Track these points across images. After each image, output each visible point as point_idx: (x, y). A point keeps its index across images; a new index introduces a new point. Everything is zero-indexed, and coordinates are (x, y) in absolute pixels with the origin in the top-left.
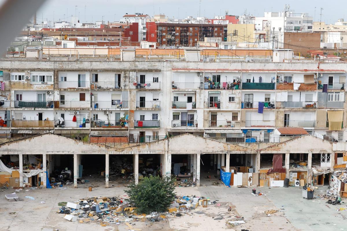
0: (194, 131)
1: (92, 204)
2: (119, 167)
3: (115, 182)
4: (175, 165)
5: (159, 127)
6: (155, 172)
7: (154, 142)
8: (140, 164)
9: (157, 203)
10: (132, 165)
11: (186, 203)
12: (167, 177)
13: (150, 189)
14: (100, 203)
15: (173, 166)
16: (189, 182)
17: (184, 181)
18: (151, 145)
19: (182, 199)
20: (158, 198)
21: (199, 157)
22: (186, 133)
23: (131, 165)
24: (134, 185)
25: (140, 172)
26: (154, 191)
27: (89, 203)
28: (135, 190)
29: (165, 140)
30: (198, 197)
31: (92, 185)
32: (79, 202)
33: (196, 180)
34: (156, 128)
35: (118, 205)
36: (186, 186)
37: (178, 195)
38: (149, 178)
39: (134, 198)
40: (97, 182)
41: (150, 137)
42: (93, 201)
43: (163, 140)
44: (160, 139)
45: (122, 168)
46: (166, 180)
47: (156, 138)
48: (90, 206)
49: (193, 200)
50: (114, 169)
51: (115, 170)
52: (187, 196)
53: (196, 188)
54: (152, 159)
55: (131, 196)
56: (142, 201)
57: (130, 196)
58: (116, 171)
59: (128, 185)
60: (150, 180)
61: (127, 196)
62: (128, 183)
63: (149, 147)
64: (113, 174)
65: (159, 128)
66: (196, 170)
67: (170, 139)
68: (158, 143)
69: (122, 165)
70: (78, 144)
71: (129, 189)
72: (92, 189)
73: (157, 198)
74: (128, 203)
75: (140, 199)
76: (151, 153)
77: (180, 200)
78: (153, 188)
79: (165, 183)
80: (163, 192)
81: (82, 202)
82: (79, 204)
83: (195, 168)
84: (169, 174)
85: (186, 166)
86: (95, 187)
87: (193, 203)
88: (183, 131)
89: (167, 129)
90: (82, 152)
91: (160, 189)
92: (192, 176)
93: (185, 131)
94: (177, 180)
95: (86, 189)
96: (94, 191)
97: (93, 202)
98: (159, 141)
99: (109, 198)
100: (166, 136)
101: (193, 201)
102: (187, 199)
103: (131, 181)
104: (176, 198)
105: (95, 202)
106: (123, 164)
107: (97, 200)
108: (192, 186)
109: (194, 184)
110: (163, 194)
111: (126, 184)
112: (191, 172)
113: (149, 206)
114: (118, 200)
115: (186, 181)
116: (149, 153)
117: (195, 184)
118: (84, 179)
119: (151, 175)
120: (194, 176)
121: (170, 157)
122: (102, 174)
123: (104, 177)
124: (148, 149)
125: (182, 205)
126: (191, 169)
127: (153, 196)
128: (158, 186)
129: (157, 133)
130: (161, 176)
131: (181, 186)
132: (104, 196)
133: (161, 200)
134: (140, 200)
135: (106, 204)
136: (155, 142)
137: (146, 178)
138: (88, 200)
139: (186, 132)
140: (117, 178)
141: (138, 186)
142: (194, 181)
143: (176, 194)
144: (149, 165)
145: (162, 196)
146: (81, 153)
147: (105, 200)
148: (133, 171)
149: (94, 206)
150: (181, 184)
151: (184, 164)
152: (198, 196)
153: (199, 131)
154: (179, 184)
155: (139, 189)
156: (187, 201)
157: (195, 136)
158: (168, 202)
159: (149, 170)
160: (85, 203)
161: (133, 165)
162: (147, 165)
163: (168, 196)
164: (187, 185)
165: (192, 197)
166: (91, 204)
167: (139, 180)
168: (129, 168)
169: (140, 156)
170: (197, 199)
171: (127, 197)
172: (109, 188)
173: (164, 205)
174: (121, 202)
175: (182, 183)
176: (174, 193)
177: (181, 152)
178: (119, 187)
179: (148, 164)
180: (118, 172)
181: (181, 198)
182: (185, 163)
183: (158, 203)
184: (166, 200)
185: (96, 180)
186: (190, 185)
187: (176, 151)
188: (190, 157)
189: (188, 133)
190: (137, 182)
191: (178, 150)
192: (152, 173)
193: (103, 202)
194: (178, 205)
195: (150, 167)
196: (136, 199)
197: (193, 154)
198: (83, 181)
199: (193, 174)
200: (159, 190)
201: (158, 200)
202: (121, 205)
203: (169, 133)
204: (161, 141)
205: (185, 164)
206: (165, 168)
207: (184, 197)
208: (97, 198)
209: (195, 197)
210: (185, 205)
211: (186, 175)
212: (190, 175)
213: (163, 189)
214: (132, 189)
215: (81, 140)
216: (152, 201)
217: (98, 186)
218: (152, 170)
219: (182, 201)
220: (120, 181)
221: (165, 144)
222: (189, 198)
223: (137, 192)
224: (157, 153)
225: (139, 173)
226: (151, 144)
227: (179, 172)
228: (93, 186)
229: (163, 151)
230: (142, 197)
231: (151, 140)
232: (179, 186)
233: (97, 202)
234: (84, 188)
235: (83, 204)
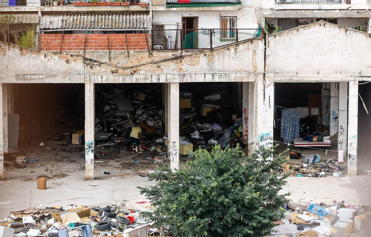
0: (340, 16)
1: (48, 226)
2: (124, 118)
3: (112, 162)
4: (286, 112)
5: (239, 3)
6: (227, 135)
7: (224, 47)
8: (183, 111)
9: (234, 225)
10: (160, 112)
11: (318, 224)
12: (262, 148)
13: (215, 184)
14: (71, 225)
15: (278, 115)
16: (325, 161)
17: (311, 159)
18: (216, 58)
19: (305, 212)
20: (238, 211)
21: (354, 91)
22: (318, 20)
23: (157, 114)
24: (165, 172)
25: (185, 133)
26: (224, 191)
27: (38, 224)
28: (171, 188)
29: (255, 42)
30: (353, 207)
31: (47, 170)
32: (9, 220)
33: (347, 156)
34: (228, 8)
35: (121, 230)
36: (317, 176)
37: (294, 200)
38: (209, 151)
39: (168, 210)
40: (60, 164)
41: (211, 32)
42: (49, 217)
43: (251, 41)
44: (241, 37)
45: (131, 122)
46: (260, 159)
47: (228, 35)
48: (43, 232)
49: (338, 215)
50: (109, 124)
51: (112, 129)
52: (321, 204)
53: (347, 179)
54: (217, 97)
55: (159, 203)
56: (191, 218)
57: (155, 205)
58: (115, 132)
59: (151, 172)
60: (213, 157)
61: (148, 203)
62: (150, 165)
63: (211, 61)
64: (105, 141)
65: (238, 7)
66: (345, 127)
67: (271, 39)
68: (235, 50)
69: (133, 113)
70: (4, 55)
71: (154, 183)
72: (47, 182)
73: (234, 209)
74: (151, 224)
75: (184, 212)
76: (217, 80)
77: (300, 216)
78: (223, 181)
79: (256, 165)
80: (250, 192)
81: (19, 220)
82: (10, 225)
83: (342, 121)
84: (268, 141)
85: (316, 117)
86: (55, 176)
87: (338, 224)
88: (309, 15)
89: (261, 9)
90: (17, 76)
91: (243, 184)
92: (334, 146)
93: (315, 16)
94: (292, 157)
95: (29, 183)
96: (54, 190)
97: (51, 221)
98: (237, 43)
99: (96, 210)
100: (260, 29)
101: (337, 218)
102: (320, 211)
103: (159, 161)
104: (288, 208)
105: (56, 221)
106: (135, 110)
107: (63, 216)
108: (335, 174)
109: (340, 169)
110: (252, 198)
111: (143, 168)
112: (332, 133)
113: (209, 231)
114: (121, 215)
115: (317, 160)
116: (209, 79)
117: (343, 169)
118: (23, 154)
119: (216, 142)
120: (339, 146)
121: (271, 92)
122: (75, 140)
123: (81, 149)
124: (206, 67)
125: (306, 230)
126: (332, 124)
127: (222, 203)
128: (236, 175)
129: (233, 21)
130: (245, 146)
131: (304, 174)
132: (81, 205)
133: (245, 216)
134: (185, 215)
135: (88, 227)
136: (227, 47)
137: (202, 153)
138: (36, 216)
139: (318, 16)
140: (119, 152)
141: (180, 176)
142: (341, 159)
143: (287, 197)
144: (208, 113)
145: (249, 203)
146: (13, 81)
147: (84, 214)
148: (162, 131)
149: (55, 231)
150: (302, 167)
151: (310, 112)
152: (353, 203)
153: (355, 15)
154: (297, 170)
155: (181, 185)
156: (319, 219)
157: (343, 30)
158: (266, 221)
159: (208, 127)
160: (26, 224)
161: (164, 112)
162: (204, 114)
163: (265, 203)
164: (321, 171)
165: (335, 208)
166: (44, 227)
167: (183, 158)
168: (150, 123)
169: (184, 87)
170: (350, 211)
171: (148, 206)
172: (95, 179)
173: (254, 229)
174: (131, 221)
175: (305, 165)
176: (283, 196)
177: (302, 75)
178: (122, 176)
179: (206, 110)
180: (119, 134)
181: (304, 209)
182: (314, 106)
183: (237, 223)
184: (260, 216)
185: (59, 158)
186: (329, 171)
187: (288, 72)
188: (329, 90)
189: (321, 22)
190: (175, 165)
191: (294, 69)
192: (219, 137)
193: (78, 220)
194: (293, 229)
195: (212, 118)
196: (173, 213)
197: (338, 83)
198: (20, 160)
199: (336, 141)
200: (239, 188)
201: (237, 216)
202: (130, 230)
203: (267, 20)
204: (246, 45)
205: (315, 112)
206: (256, 122)
207: (312, 206)
208: (61, 210)
209: (342, 206)
210: (316, 229)
211: (317, 141)
212: (329, 142)
213: (251, 184)
214: (162, 185)
215: (14, 43)
216: (221, 219)
217: (63, 176)
218: (217, 127)
219: (305, 217)
220: (125, 160)
221: (255, 52)
222: (327, 210)
223: (175, 192)
224: (233, 78)
225: (180, 136)
226: (215, 52)
227: (297, 134)
228: (48, 174)
229: (249, 73)
230: (190, 206)
231: (217, 42)
232: (296, 176)
233: (61, 220)
234: (25, 180)
235: (22, 226)
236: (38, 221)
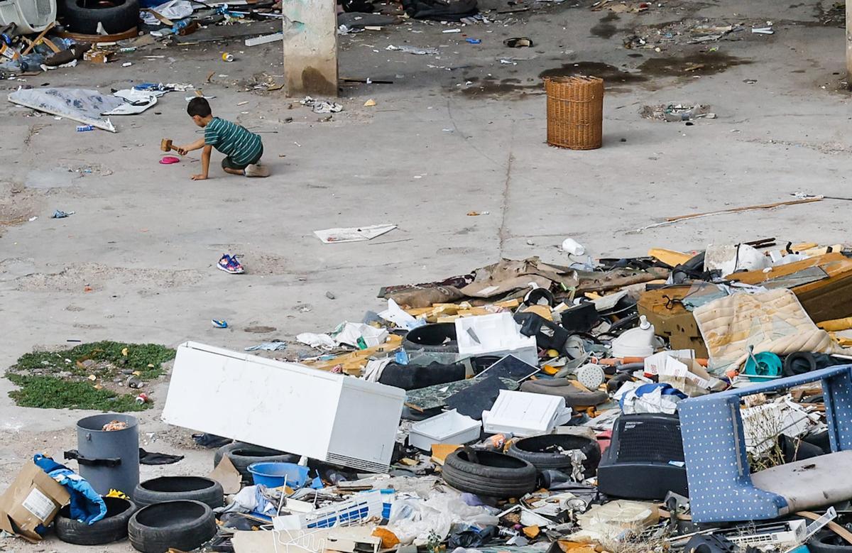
1: (617, 375)
14: (758, 365)
27: (556, 363)
31: (605, 31)
32: (375, 335)
42: (624, 316)
48: (581, 407)
72: (610, 103)
81: (436, 334)
82: (376, 367)
86: (659, 67)
96: (653, 150)
97: (631, 343)
105: (664, 340)
107: (707, 309)
132: (819, 240)
138: (542, 309)
149: (655, 403)
160: (479, 362)
166: (589, 377)
193: (802, 332)
208: (697, 271)
217: (709, 63)
233: (696, 340)
234: (468, 93)
235: (456, 373)
236: (552, 343)
